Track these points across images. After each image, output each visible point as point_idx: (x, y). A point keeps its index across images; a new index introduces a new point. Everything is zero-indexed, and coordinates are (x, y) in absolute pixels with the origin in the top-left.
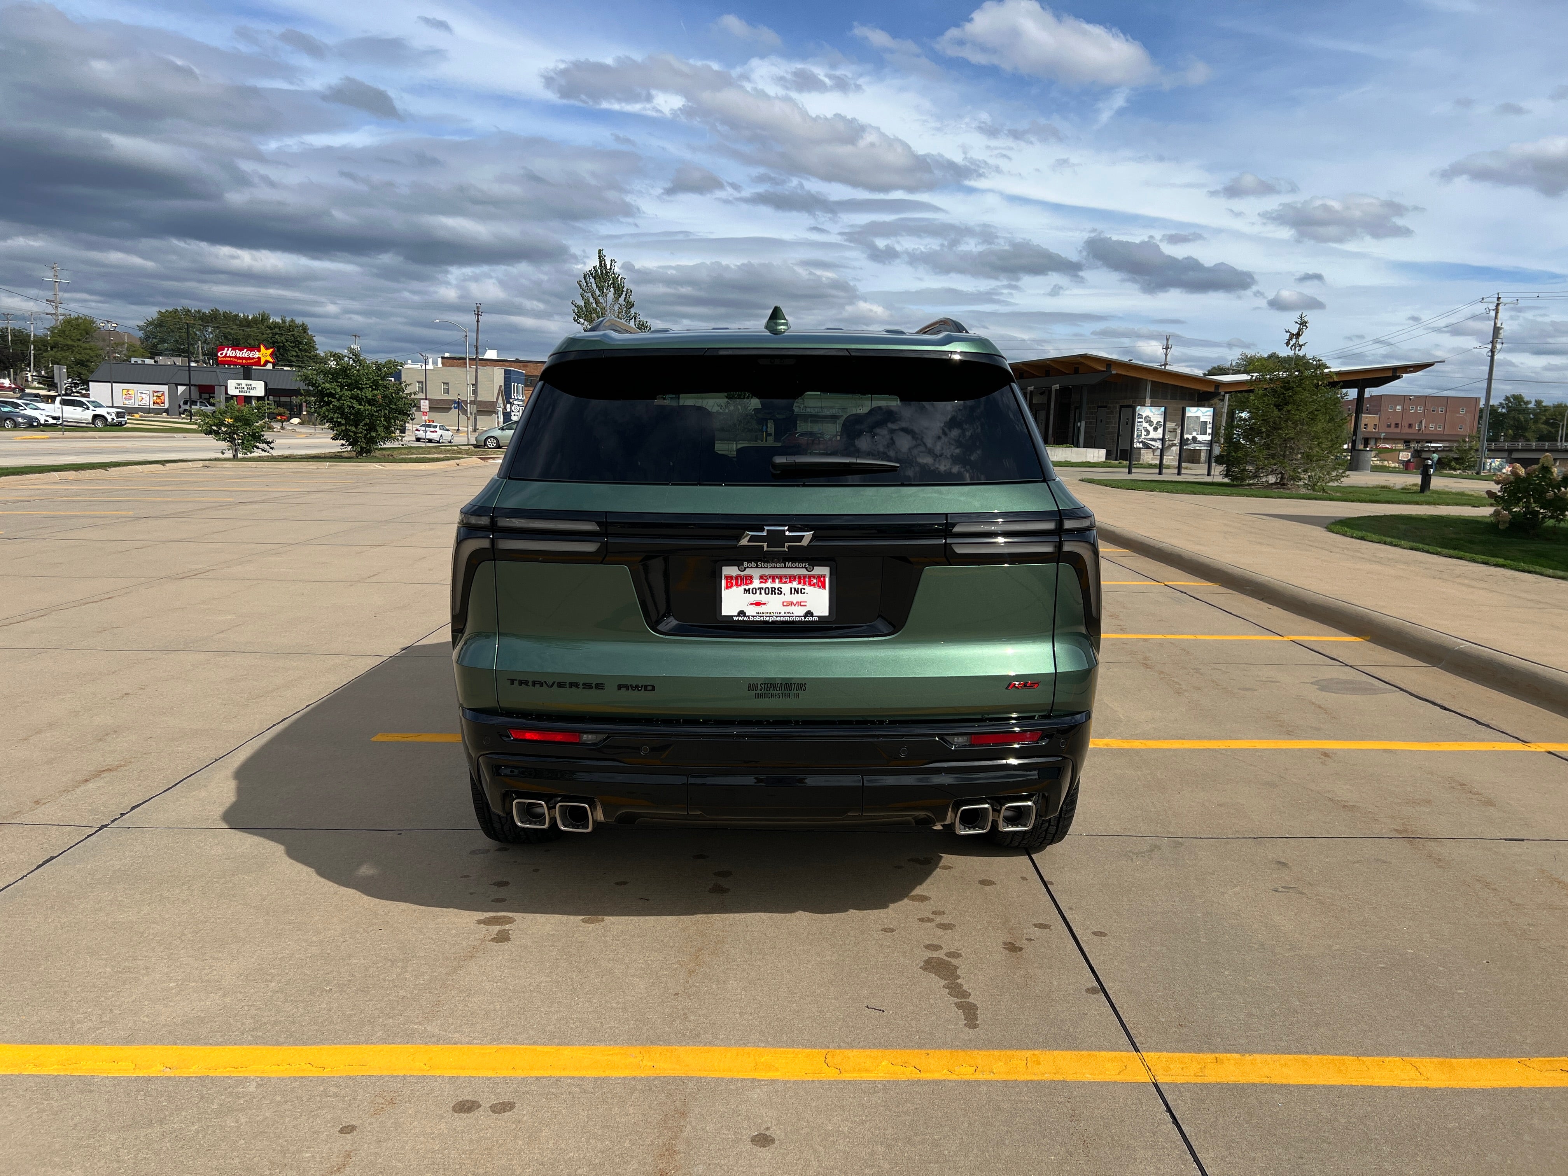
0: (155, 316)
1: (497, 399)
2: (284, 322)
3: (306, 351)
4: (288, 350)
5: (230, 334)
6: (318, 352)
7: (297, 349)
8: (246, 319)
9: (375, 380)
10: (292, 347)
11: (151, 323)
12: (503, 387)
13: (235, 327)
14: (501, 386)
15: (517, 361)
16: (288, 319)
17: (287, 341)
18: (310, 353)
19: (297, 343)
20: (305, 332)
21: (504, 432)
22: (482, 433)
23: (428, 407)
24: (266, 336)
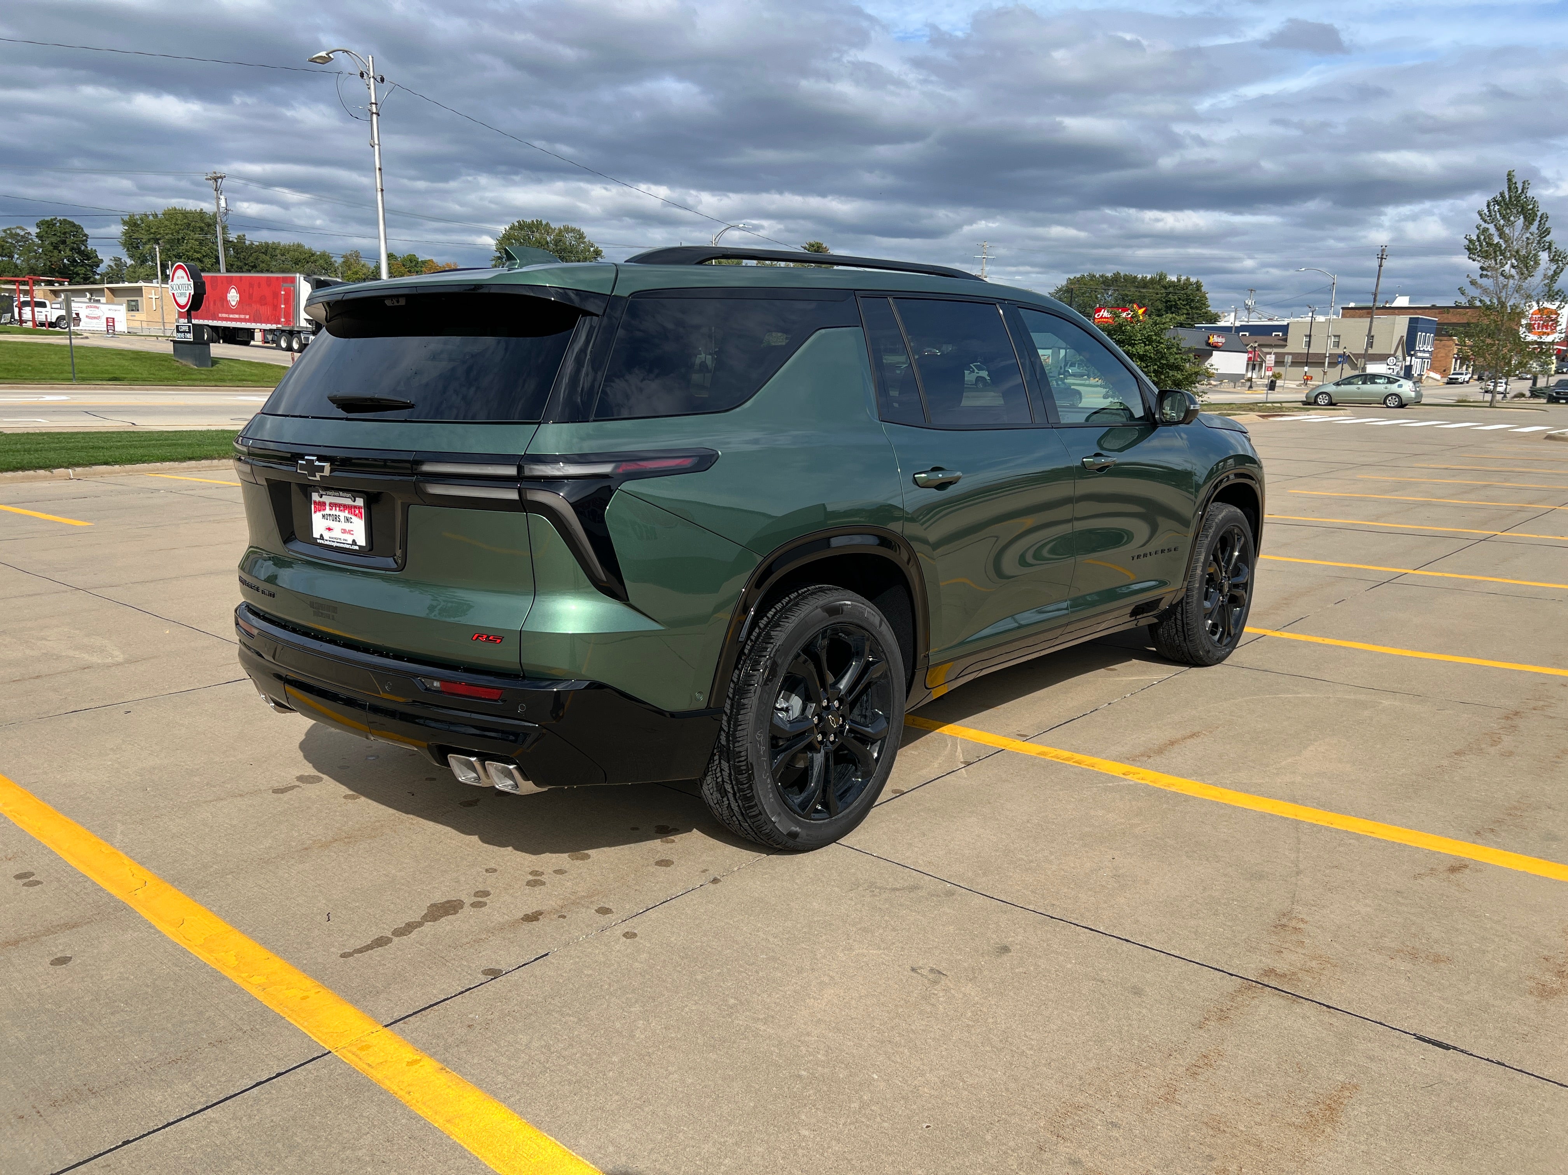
0: (1064, 283)
1: (1396, 351)
2: (1179, 280)
3: (1197, 308)
4: (1180, 309)
5: (1127, 296)
6: (1209, 309)
7: (1188, 307)
8: (1144, 279)
9: (1149, 336)
10: (1184, 305)
11: (1060, 290)
12: (1405, 338)
13: (1133, 289)
14: (1402, 337)
15: (1434, 307)
16: (1183, 278)
17: (1180, 299)
18: (1201, 310)
19: (1189, 301)
20: (1198, 290)
21: (1339, 387)
22: (1313, 389)
23: (1273, 362)
24: (1160, 295)
